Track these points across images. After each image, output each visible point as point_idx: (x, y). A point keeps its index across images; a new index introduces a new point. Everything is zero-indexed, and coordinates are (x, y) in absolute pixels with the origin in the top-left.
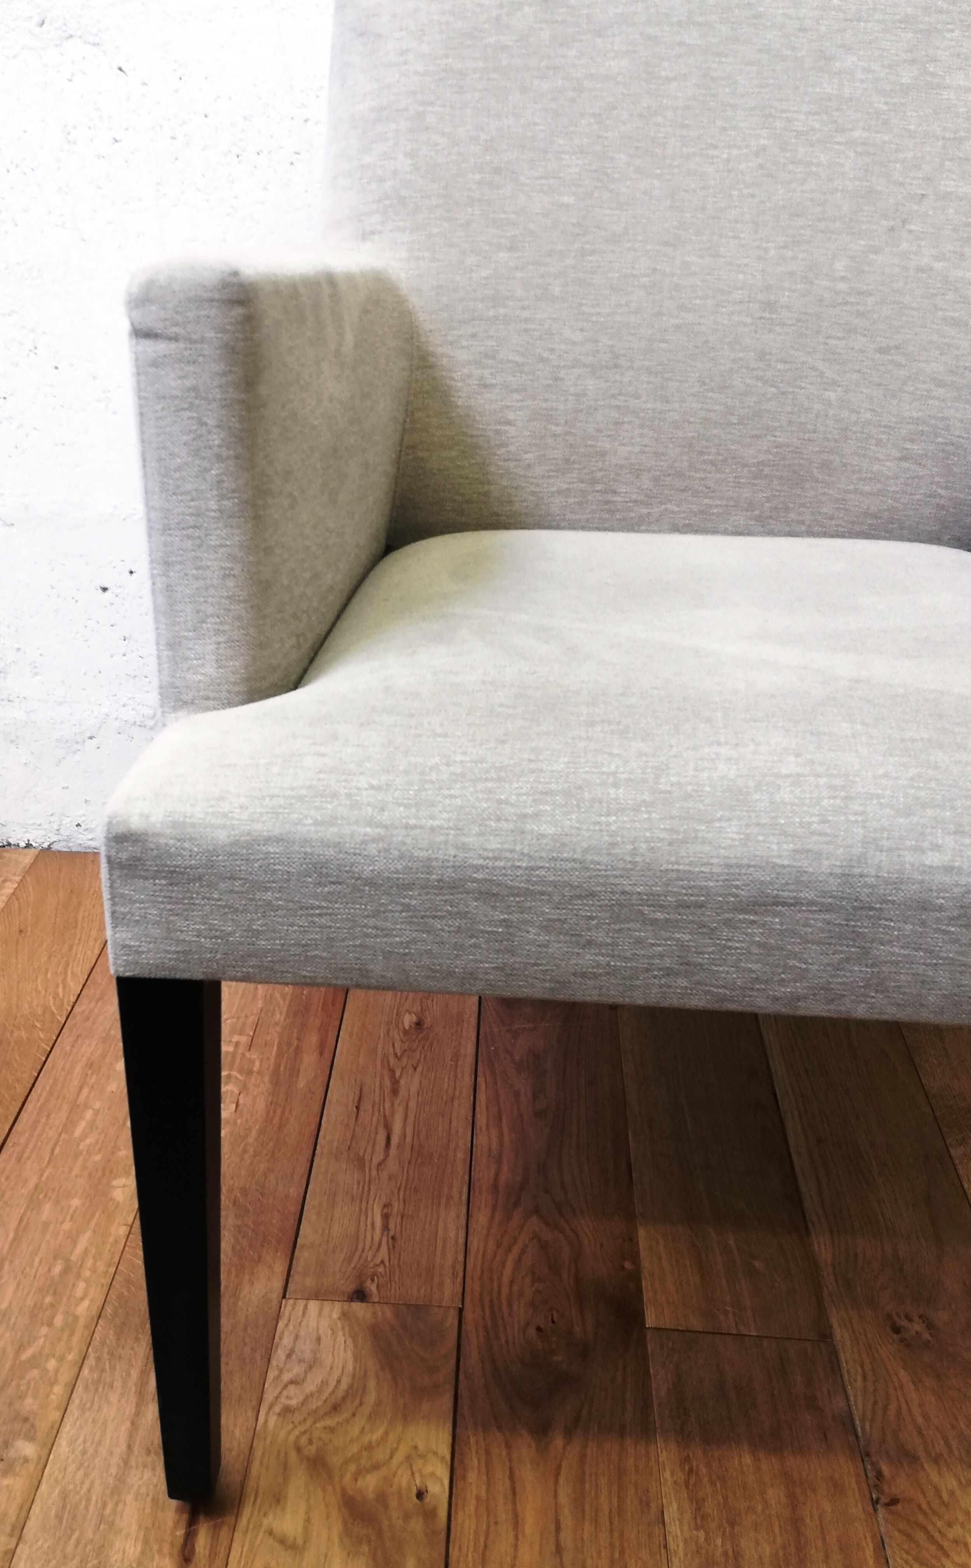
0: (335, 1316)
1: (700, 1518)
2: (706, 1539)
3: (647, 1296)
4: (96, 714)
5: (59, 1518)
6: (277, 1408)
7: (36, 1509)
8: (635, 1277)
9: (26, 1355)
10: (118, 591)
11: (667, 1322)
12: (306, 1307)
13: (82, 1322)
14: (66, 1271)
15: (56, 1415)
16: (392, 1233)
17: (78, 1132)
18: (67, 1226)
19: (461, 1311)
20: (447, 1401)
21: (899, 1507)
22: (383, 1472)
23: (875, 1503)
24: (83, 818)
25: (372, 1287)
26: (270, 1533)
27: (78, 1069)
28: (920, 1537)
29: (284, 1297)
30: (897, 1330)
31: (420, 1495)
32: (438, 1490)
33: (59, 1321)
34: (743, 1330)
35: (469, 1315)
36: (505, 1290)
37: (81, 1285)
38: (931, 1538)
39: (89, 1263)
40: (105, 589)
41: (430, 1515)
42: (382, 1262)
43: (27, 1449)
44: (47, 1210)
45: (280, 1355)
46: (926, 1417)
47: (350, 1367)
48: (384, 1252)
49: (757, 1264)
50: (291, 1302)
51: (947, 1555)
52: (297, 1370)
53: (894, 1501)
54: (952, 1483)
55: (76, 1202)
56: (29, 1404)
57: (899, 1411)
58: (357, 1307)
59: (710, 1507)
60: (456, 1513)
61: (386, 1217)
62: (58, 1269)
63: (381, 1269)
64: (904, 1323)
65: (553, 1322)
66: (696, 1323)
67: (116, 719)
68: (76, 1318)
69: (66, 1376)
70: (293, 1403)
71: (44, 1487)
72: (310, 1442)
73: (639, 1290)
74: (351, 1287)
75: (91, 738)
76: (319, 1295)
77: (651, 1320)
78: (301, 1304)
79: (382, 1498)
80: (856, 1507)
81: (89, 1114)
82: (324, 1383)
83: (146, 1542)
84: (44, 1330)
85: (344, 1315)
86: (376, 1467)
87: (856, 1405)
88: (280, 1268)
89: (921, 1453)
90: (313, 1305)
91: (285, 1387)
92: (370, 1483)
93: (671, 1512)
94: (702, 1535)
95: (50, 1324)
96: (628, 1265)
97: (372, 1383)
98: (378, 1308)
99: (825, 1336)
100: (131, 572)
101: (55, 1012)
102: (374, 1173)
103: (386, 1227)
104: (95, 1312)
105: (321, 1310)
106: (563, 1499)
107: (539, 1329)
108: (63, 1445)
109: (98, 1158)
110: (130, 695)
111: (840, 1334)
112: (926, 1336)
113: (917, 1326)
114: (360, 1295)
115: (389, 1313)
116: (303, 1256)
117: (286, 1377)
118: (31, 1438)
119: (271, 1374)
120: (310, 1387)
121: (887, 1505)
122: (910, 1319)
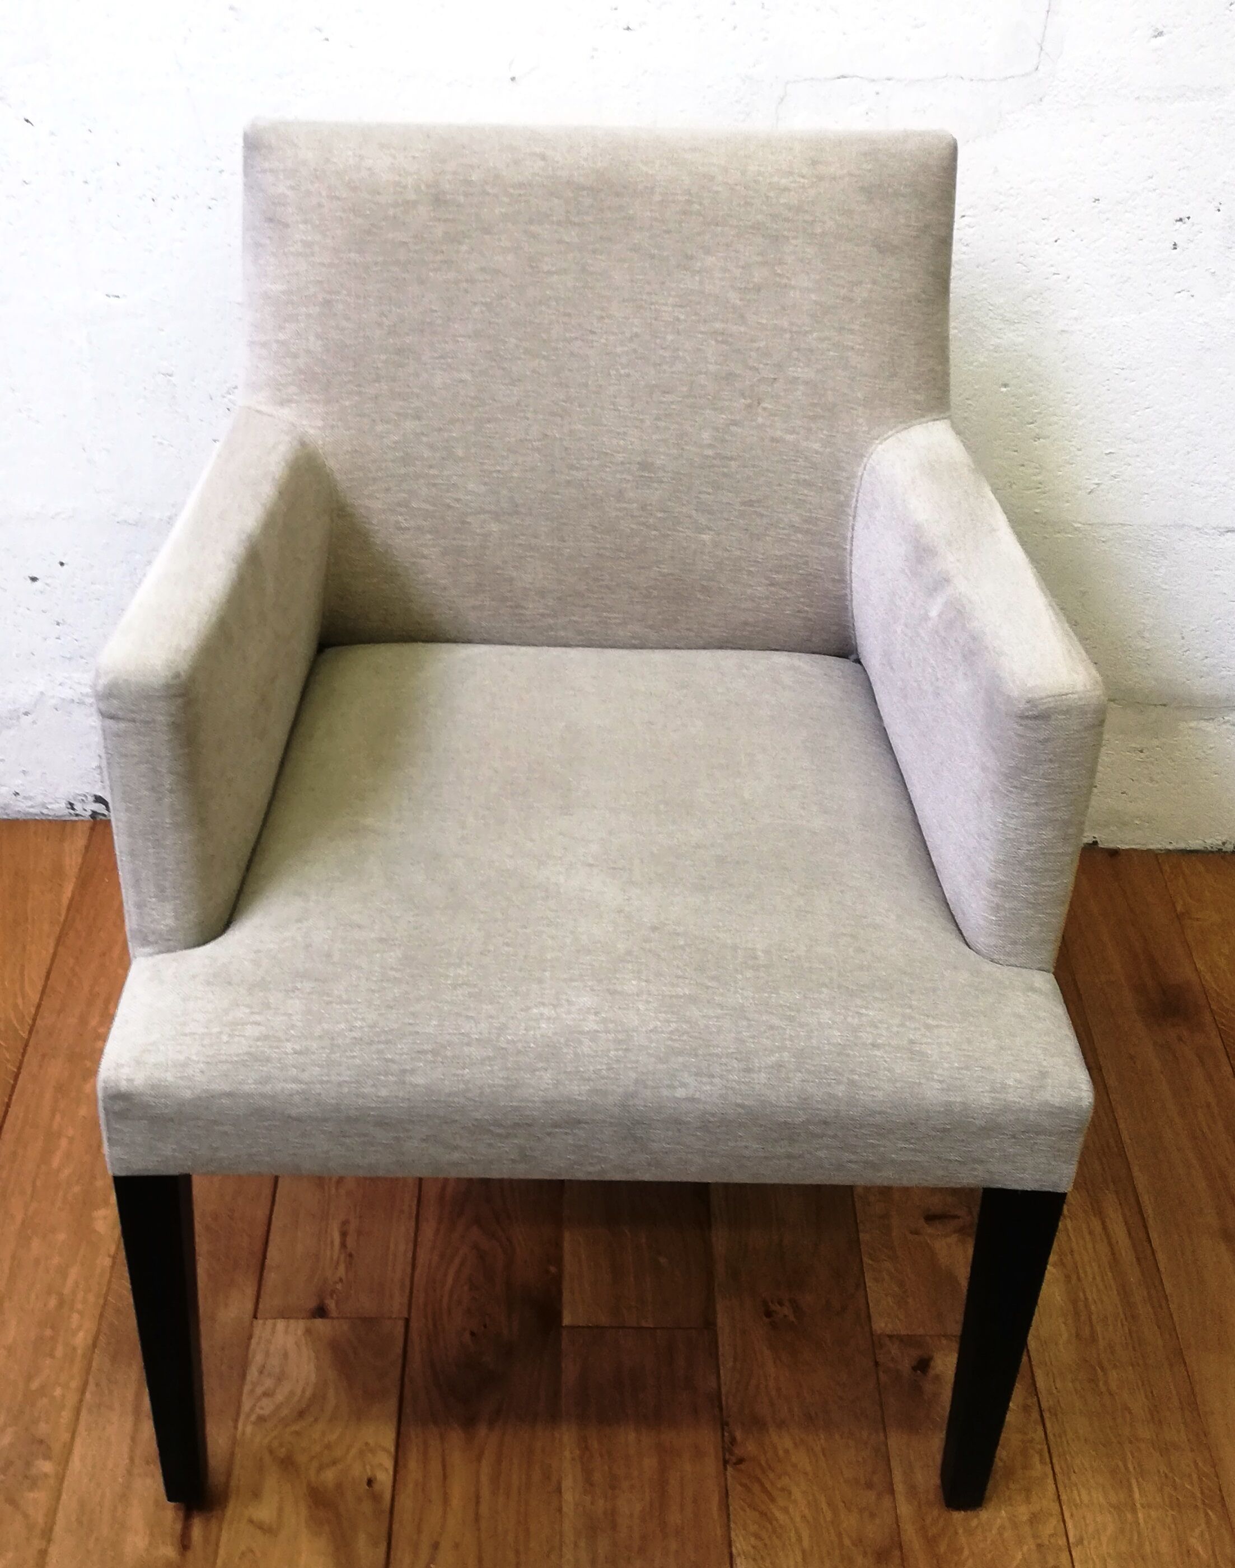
0: (300, 1332)
1: (589, 1483)
2: (591, 1501)
3: (566, 1295)
4: (30, 693)
5: (80, 1522)
6: (253, 1418)
7: (60, 1515)
8: (557, 1280)
9: (35, 1385)
10: (49, 581)
11: (581, 1320)
12: (274, 1325)
13: (79, 1352)
14: (61, 1303)
15: (66, 1436)
16: (349, 1250)
17: (56, 1162)
18: (56, 1260)
19: (407, 1321)
20: (393, 1404)
21: (742, 1466)
22: (340, 1467)
23: (725, 1462)
24: (22, 788)
25: (331, 1304)
26: (251, 1521)
27: (48, 1095)
28: (756, 1488)
29: (255, 1317)
30: (769, 1314)
31: (370, 1482)
32: (384, 1478)
33: (59, 1352)
34: (644, 1324)
35: (414, 1325)
36: (445, 1300)
37: (75, 1317)
38: (765, 1490)
39: (80, 1295)
40: (34, 579)
41: (376, 1498)
42: (341, 1280)
43: (46, 1467)
44: (36, 1244)
45: (253, 1373)
46: (779, 1390)
47: (313, 1378)
48: (341, 1271)
49: (663, 1260)
50: (260, 1322)
51: (773, 1500)
52: (268, 1383)
53: (741, 1461)
54: (788, 1443)
55: (61, 1236)
56: (43, 1429)
57: (757, 1387)
58: (318, 1322)
59: (597, 1477)
60: (398, 1495)
61: (344, 1234)
62: (53, 1302)
63: (339, 1286)
64: (775, 1307)
65: (485, 1326)
66: (604, 1320)
67: (53, 696)
68: (74, 1349)
69: (71, 1400)
70: (266, 1412)
71: (64, 1497)
72: (281, 1445)
73: (560, 1292)
74: (312, 1304)
75: (26, 714)
76: (285, 1314)
77: (567, 1320)
78: (270, 1322)
79: (339, 1486)
80: (711, 1465)
81: (64, 1143)
82: (292, 1393)
83: (152, 1535)
84: (48, 1361)
85: (308, 1331)
86: (334, 1463)
87: (724, 1384)
88: (250, 1291)
90: (281, 1324)
91: (259, 1399)
92: (329, 1476)
93: (567, 1483)
94: (588, 1498)
95: (52, 1356)
96: (553, 1269)
97: (331, 1393)
98: (335, 1321)
99: (709, 1325)
100: (62, 564)
101: (18, 1027)
102: (333, 1191)
103: (343, 1245)
104: (90, 1342)
105: (287, 1327)
106: (484, 1479)
107: (472, 1334)
108: (76, 1463)
109: (77, 1189)
110: (66, 675)
111: (722, 1321)
112: (792, 1318)
113: (786, 1310)
114: (320, 1312)
115: (345, 1327)
116: (271, 1277)
117: (259, 1390)
118: (47, 1457)
119: (247, 1388)
120: (280, 1397)
121: (735, 1464)
122: (781, 1304)
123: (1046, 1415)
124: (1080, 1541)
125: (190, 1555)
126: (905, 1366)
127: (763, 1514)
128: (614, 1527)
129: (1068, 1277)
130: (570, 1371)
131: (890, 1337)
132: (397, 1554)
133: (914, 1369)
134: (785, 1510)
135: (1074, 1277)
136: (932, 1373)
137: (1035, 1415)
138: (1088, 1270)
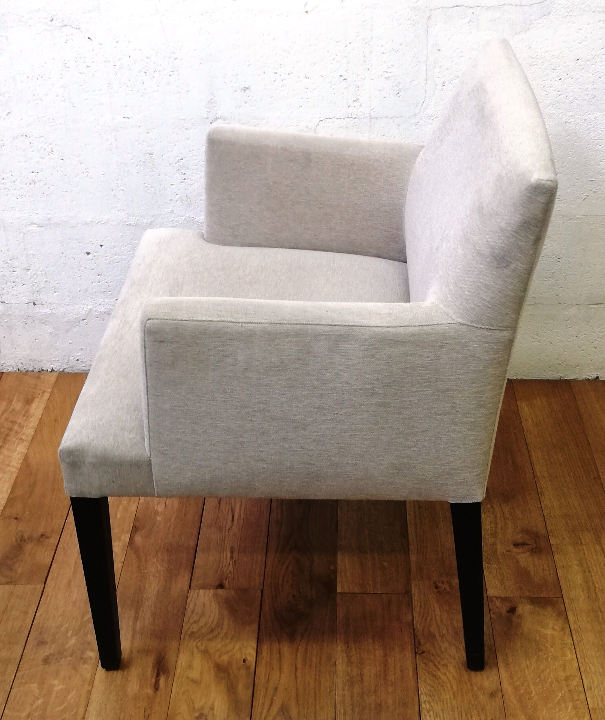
0: (211, 595)
1: (350, 662)
2: (351, 670)
3: (339, 579)
4: (85, 309)
6: (189, 633)
8: (335, 572)
10: (95, 254)
11: (346, 590)
12: (199, 592)
16: (234, 559)
19: (262, 590)
20: (255, 626)
21: (424, 655)
22: (230, 654)
23: (416, 653)
24: (80, 357)
25: (226, 583)
26: (188, 678)
28: (431, 664)
29: (190, 588)
30: (437, 588)
31: (244, 661)
32: (251, 659)
34: (376, 592)
35: (265, 592)
36: (281, 580)
38: (435, 665)
40: (88, 253)
41: (248, 668)
42: (230, 572)
43: (91, 654)
45: (189, 612)
46: (441, 621)
47: (217, 615)
48: (231, 568)
49: (385, 563)
50: (192, 591)
51: (439, 669)
52: (195, 618)
53: (423, 652)
54: (446, 645)
57: (431, 620)
58: (220, 591)
59: (354, 659)
60: (258, 666)
61: (232, 552)
63: (230, 575)
64: (439, 584)
65: (299, 592)
66: (357, 590)
67: (96, 311)
70: (195, 630)
72: (202, 644)
73: (336, 577)
74: (217, 583)
75: (83, 320)
76: (203, 587)
77: (339, 590)
78: (197, 591)
79: (230, 663)
80: (409, 654)
82: (207, 622)
83: (141, 684)
85: (215, 595)
86: (227, 652)
87: (415, 618)
88: (187, 577)
89: (437, 634)
90: (201, 591)
91: (192, 624)
92: (225, 658)
93: (339, 662)
94: (349, 668)
96: (332, 567)
97: (226, 621)
98: (228, 590)
99: (408, 593)
102: (227, 533)
103: (232, 557)
105: (205, 593)
106: (299, 659)
107: (293, 596)
110: (102, 300)
111: (415, 591)
112: (448, 589)
113: (446, 586)
114: (221, 586)
115: (232, 593)
116: (197, 571)
117: (192, 621)
119: (186, 620)
120: (202, 623)
121: (420, 654)
122: (442, 583)
123: (573, 632)
124: (590, 689)
125: (159, 693)
126: (504, 609)
127: (434, 676)
128: (362, 681)
129: (584, 571)
130: (341, 613)
131: (496, 597)
132: (257, 693)
133: (508, 612)
134: (445, 674)
135: (587, 571)
136: (516, 614)
137: (568, 631)
138: (595, 568)
